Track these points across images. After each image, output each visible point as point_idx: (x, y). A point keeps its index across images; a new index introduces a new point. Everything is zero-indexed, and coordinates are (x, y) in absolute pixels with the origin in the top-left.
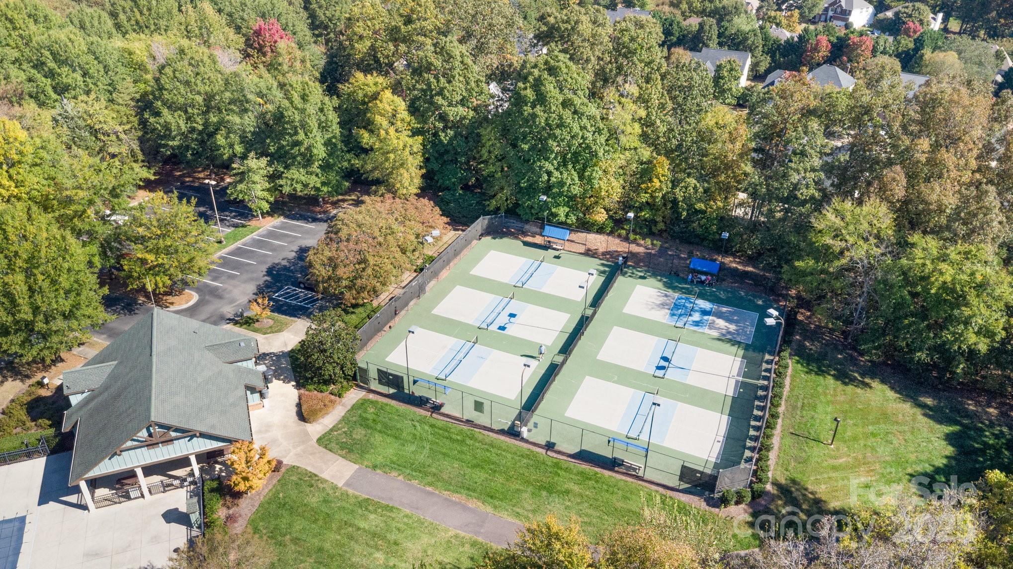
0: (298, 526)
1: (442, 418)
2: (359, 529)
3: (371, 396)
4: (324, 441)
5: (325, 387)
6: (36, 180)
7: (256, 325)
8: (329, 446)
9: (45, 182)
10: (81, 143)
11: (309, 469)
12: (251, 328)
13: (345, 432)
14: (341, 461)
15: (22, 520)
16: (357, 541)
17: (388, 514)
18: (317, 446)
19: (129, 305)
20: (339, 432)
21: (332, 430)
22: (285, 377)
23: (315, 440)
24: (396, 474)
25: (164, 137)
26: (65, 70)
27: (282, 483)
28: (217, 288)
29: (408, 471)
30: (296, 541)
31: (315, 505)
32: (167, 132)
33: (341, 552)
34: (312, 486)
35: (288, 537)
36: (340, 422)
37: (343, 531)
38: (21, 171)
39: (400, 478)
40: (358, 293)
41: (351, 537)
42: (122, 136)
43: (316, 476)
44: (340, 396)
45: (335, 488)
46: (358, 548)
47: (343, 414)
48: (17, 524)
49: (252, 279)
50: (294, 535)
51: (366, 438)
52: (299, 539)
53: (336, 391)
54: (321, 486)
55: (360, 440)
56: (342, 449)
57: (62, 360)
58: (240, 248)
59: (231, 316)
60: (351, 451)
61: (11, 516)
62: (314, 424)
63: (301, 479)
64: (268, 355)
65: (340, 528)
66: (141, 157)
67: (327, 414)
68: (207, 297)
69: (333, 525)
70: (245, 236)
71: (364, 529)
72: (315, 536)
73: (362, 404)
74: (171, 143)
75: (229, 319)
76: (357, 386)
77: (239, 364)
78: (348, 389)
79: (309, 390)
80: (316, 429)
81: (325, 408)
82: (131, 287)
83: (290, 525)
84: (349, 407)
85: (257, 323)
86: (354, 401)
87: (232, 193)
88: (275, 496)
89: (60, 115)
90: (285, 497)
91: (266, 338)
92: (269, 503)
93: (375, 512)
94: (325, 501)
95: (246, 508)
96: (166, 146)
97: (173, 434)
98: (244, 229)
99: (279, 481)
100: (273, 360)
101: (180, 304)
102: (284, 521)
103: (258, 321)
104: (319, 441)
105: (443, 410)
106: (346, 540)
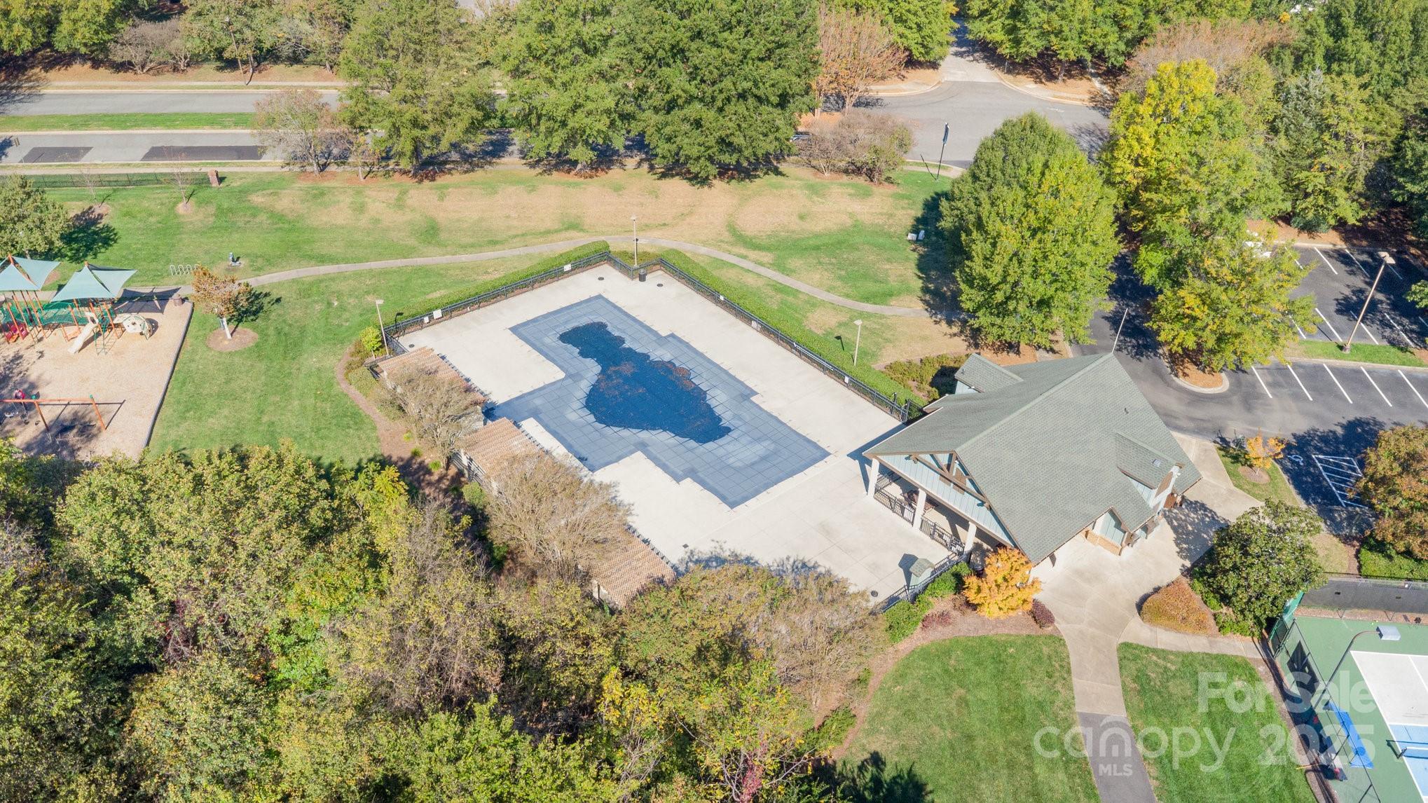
0: (982, 694)
1: (1317, 790)
2: (1030, 768)
3: (1262, 669)
4: (1129, 653)
5: (1214, 602)
6: (1178, 149)
7: (1241, 469)
8: (1125, 662)
9: (1188, 157)
10: (1295, 135)
11: (1073, 660)
12: (1232, 467)
13: (1166, 669)
14: (1117, 691)
15: (826, 454)
16: (1011, 776)
17: (1081, 795)
18: (1115, 647)
19: (1146, 347)
20: (1161, 662)
21: (1155, 651)
22: (1188, 550)
23: (1121, 641)
24: (1156, 774)
25: (1405, 172)
26: (1360, 33)
27: (1029, 642)
28: (1262, 396)
29: (1174, 788)
30: (963, 702)
31: (1026, 695)
32: (1415, 168)
33: (982, 764)
34: (1050, 677)
35: (962, 691)
36: (1177, 654)
37: (1013, 750)
38: (1172, 132)
39: (1154, 783)
40: (1407, 532)
41: (1011, 765)
42: (1356, 147)
43: (1069, 672)
44: (1221, 628)
45: (1069, 705)
46: (1002, 782)
47: (1195, 650)
48: (819, 454)
49: (1317, 417)
50: (969, 697)
51: (1181, 701)
52: (967, 705)
53: (1222, 618)
54: (1059, 686)
55: (1170, 695)
56: (1136, 679)
57: (1018, 353)
58: (1359, 372)
59: (1229, 436)
60: (1142, 692)
61: (823, 445)
62: (1147, 625)
63: (1049, 657)
64: (1206, 509)
65: (1015, 744)
66: (1359, 186)
67: (1177, 630)
68: (1235, 398)
69: (1014, 734)
70: (1388, 362)
71: (1036, 776)
72: (983, 720)
73: (1236, 665)
74: (1409, 187)
75: (1223, 440)
76: (1263, 641)
77: (1134, 482)
78: (1242, 632)
79: (1192, 587)
80: (1140, 632)
81: (1182, 622)
82: (1150, 324)
83: (979, 684)
84: (1215, 652)
85: (1246, 468)
86: (1230, 652)
87: (1415, 293)
88: (1005, 646)
89: (1298, 88)
90: (1011, 656)
91: (1231, 492)
92: (990, 643)
93: (1071, 776)
94: (1040, 705)
95: (966, 625)
96: (1400, 187)
97: (969, 485)
98: (1400, 354)
99: (1029, 636)
100: (1203, 520)
101: (1195, 383)
102: (980, 674)
103: (1251, 466)
104: (1126, 645)
105: (1334, 785)
106: (1002, 762)
